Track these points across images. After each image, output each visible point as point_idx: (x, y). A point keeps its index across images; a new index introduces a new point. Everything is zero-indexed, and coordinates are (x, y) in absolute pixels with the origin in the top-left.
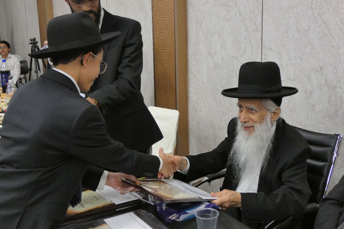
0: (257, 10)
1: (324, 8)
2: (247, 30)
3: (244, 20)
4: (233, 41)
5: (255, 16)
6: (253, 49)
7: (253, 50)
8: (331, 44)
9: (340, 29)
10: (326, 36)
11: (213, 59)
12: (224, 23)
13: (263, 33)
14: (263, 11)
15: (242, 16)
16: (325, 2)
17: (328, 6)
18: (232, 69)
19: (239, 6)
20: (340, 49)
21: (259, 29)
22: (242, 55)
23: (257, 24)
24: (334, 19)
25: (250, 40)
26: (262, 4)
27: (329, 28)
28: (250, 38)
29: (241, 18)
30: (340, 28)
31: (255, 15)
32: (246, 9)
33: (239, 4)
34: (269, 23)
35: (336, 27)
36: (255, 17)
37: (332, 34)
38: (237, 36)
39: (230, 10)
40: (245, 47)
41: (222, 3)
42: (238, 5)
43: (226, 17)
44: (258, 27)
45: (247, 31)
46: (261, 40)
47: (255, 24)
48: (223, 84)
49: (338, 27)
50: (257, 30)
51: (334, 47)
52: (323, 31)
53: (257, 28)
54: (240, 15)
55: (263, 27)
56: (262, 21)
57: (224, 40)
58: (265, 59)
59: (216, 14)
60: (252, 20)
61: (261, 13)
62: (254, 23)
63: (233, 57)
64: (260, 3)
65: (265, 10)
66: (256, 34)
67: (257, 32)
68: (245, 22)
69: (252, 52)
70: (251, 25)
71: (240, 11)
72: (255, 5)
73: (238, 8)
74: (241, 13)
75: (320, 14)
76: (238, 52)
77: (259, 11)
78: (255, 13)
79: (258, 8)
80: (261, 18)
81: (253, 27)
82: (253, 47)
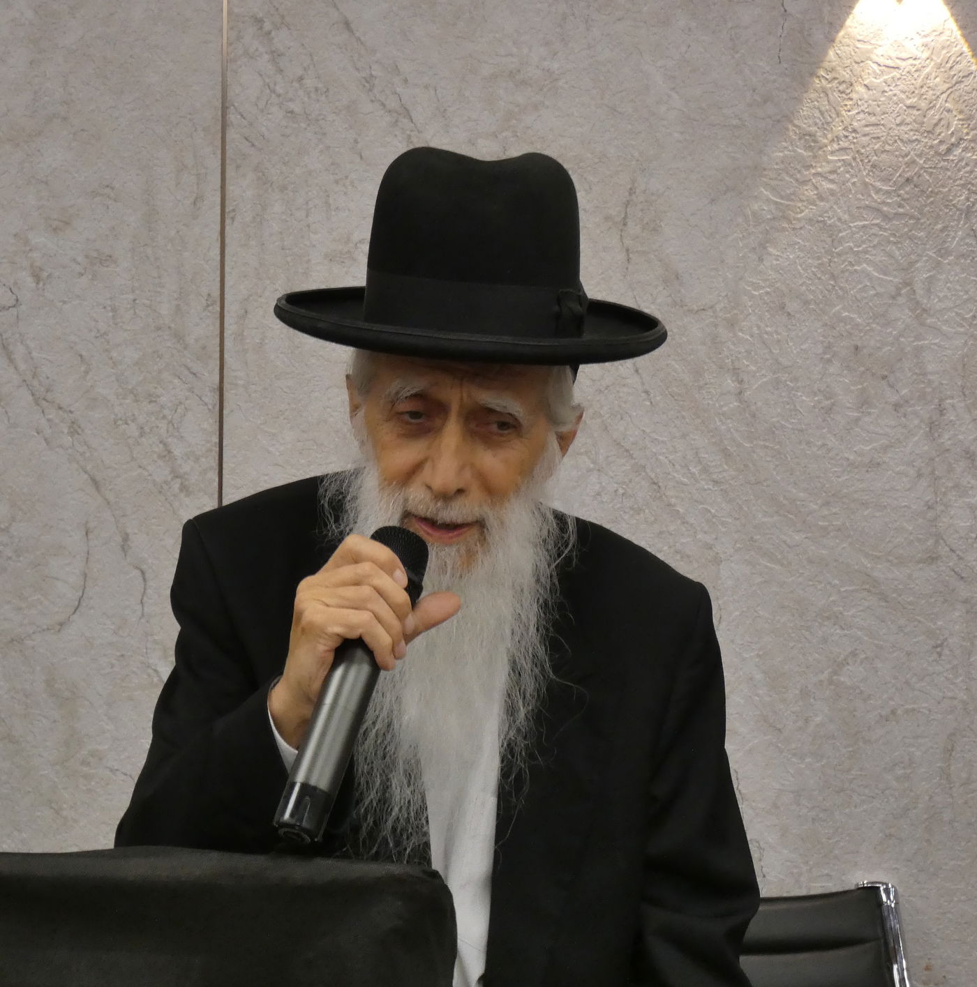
0: (176, 381)
1: (625, 390)
2: (96, 483)
3: (73, 433)
5: (166, 412)
6: (150, 583)
7: (149, 591)
8: (670, 547)
9: (716, 482)
10: (639, 511)
14: (226, 386)
15: (60, 408)
17: (643, 384)
19: (35, 354)
20: (721, 567)
21: (194, 479)
22: (61, 624)
23: (178, 451)
24: (683, 437)
25: (126, 538)
26: (217, 355)
27: (653, 475)
28: (129, 531)
29: (49, 420)
30: (714, 476)
31: (162, 407)
32: (87, 372)
33: (27, 347)
34: (271, 449)
35: (693, 470)
36: (164, 417)
37: (673, 501)
40: (85, 576)
42: (19, 351)
44: (185, 469)
47: (167, 455)
49: (705, 470)
50: (184, 488)
51: (688, 556)
52: (621, 491)
53: (178, 477)
54: (44, 403)
55: (224, 472)
56: (216, 439)
60: (137, 434)
61: (211, 399)
62: (159, 449)
64: (204, 348)
65: (241, 382)
66: (176, 504)
67: (182, 495)
68: (85, 443)
69: (142, 602)
70: (133, 459)
71: (35, 383)
72: (161, 357)
73: (22, 366)
74: (49, 396)
75: (601, 416)
76: (20, 609)
77: (191, 390)
78: (163, 400)
79: (186, 372)
80: (211, 425)
81: (150, 469)
82: (149, 576)
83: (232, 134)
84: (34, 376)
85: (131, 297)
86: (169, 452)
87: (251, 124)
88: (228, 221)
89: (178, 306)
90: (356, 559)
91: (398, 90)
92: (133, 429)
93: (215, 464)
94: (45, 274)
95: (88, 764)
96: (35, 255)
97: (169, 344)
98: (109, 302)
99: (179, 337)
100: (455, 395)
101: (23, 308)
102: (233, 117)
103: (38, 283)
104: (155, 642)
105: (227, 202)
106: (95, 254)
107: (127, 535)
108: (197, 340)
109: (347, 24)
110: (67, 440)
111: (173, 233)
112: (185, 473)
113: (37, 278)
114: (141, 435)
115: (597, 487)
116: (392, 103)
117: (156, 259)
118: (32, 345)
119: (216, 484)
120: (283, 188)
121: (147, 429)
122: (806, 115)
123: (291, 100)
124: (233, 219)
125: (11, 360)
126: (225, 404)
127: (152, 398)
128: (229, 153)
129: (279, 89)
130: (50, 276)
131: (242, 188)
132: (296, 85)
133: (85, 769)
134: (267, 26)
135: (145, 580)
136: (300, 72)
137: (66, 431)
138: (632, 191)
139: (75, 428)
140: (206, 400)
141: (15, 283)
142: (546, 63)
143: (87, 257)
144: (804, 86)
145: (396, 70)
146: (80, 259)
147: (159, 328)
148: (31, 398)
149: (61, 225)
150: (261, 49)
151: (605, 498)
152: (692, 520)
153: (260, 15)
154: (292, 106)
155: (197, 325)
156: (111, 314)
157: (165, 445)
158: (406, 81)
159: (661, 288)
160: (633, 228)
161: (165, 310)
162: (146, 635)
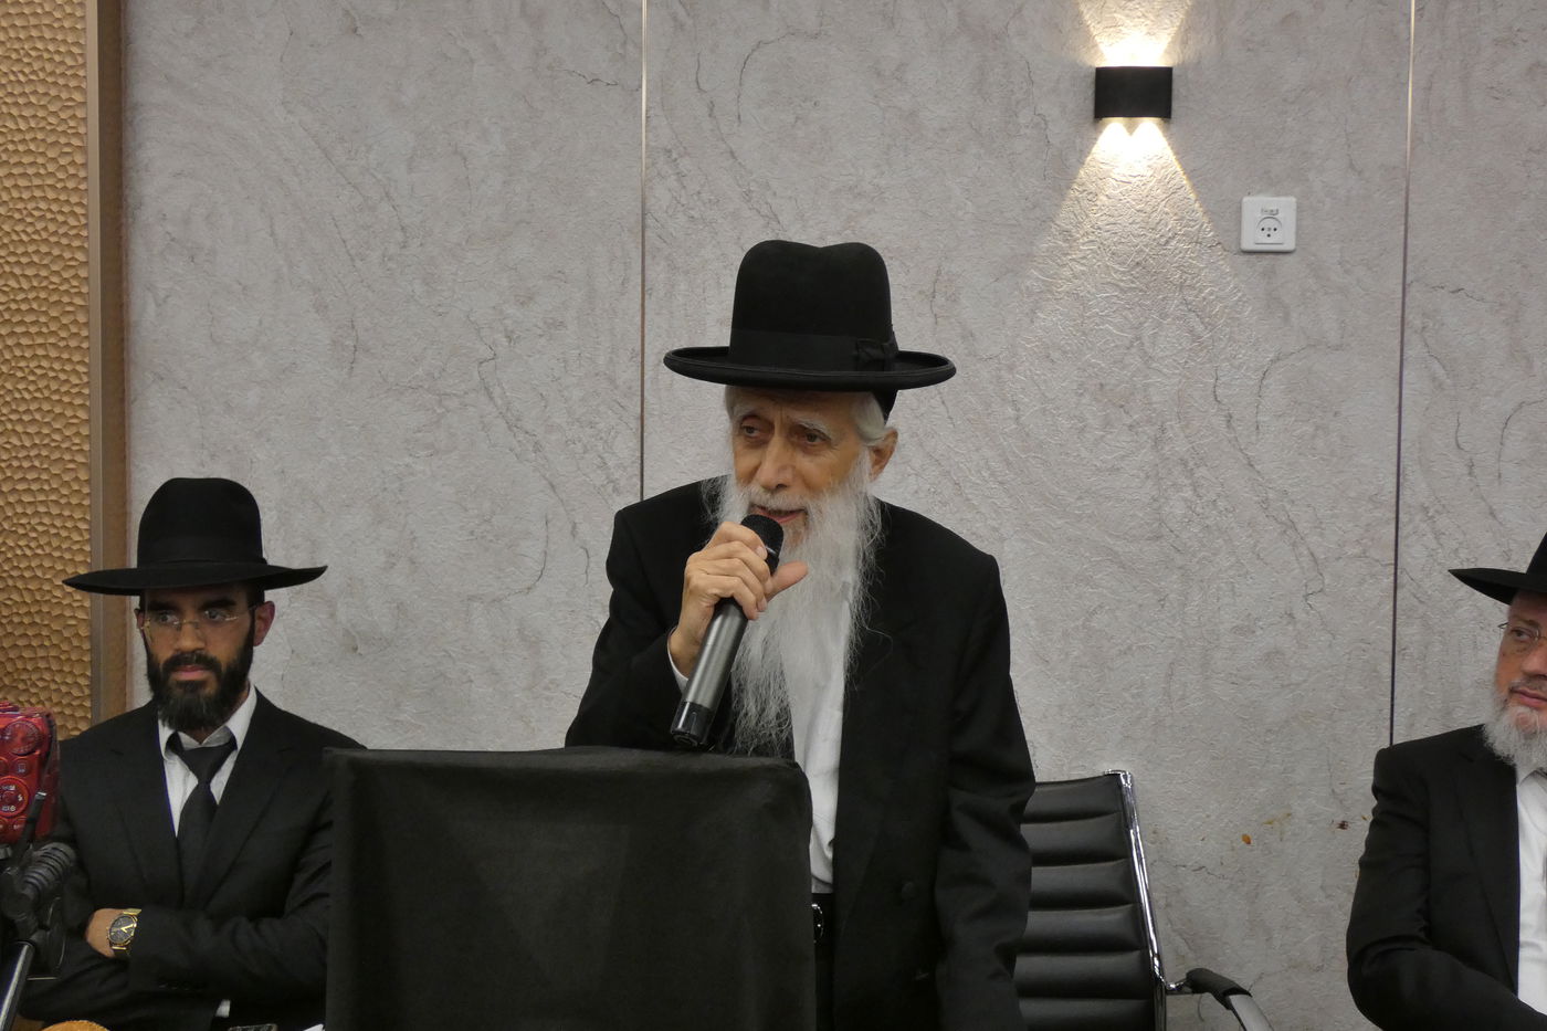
0: (610, 412)
1: (935, 416)
2: (552, 486)
3: (536, 451)
4: (472, 533)
5: (603, 435)
6: (591, 559)
7: (592, 565)
8: (969, 529)
9: (1001, 483)
10: (945, 504)
11: (332, 615)
12: (408, 460)
14: (646, 415)
15: (527, 432)
16: (938, 398)
17: (948, 412)
18: (463, 647)
19: (508, 393)
20: (1006, 543)
21: (623, 483)
22: (529, 589)
23: (611, 463)
24: (977, 450)
25: (574, 526)
26: (639, 393)
27: (956, 478)
28: (577, 521)
29: (519, 441)
30: (1000, 479)
31: (600, 431)
32: (546, 407)
33: (503, 388)
34: (678, 461)
35: (984, 474)
36: (601, 438)
37: (970, 496)
38: (493, 512)
39: (448, 411)
40: (546, 553)
41: (391, 380)
42: (497, 391)
43: (419, 435)
44: (617, 476)
45: (554, 491)
47: (603, 465)
48: (402, 717)
49: (992, 474)
50: (615, 490)
51: (982, 535)
52: (933, 490)
53: (612, 482)
54: (515, 429)
55: (645, 476)
56: (638, 454)
57: (412, 533)
59: (350, 422)
60: (581, 451)
61: (635, 424)
62: (597, 461)
63: (471, 598)
64: (630, 388)
65: (656, 413)
66: (610, 502)
67: (614, 495)
68: (545, 457)
69: (586, 572)
70: (579, 469)
71: (509, 415)
72: (598, 395)
73: (499, 402)
74: (519, 424)
75: (917, 435)
76: (499, 578)
77: (620, 418)
78: (601, 426)
79: (617, 406)
80: (635, 443)
81: (591, 476)
82: (591, 553)
83: (648, 233)
84: (508, 409)
85: (578, 352)
86: (605, 464)
87: (663, 226)
88: (647, 296)
89: (611, 358)
90: (729, 539)
91: (769, 201)
92: (579, 447)
93: (638, 472)
94: (515, 336)
95: (549, 689)
96: (508, 322)
97: (604, 385)
98: (561, 356)
99: (612, 381)
100: (778, 415)
101: (500, 360)
102: (650, 221)
103: (510, 342)
104: (596, 601)
105: (646, 283)
106: (551, 321)
107: (575, 524)
108: (624, 383)
109: (732, 153)
110: (532, 455)
111: (607, 306)
112: (617, 479)
113: (509, 338)
114: (584, 453)
115: (915, 487)
116: (765, 210)
117: (595, 324)
118: (506, 387)
119: (639, 487)
120: (687, 272)
121: (589, 447)
122: (1064, 218)
123: (692, 209)
124: (650, 294)
125: (491, 398)
126: (645, 428)
127: (592, 425)
128: (647, 248)
129: (683, 201)
130: (519, 337)
131: (657, 273)
132: (696, 198)
133: (547, 693)
134: (674, 155)
135: (588, 557)
136: (698, 189)
137: (531, 449)
138: (938, 273)
139: (537, 448)
140: (632, 426)
141: (493, 343)
142: (875, 181)
143: (545, 323)
144: (1063, 197)
145: (768, 186)
146: (541, 324)
147: (597, 375)
148: (506, 425)
149: (525, 300)
150: (670, 172)
151: (922, 495)
152: (983, 510)
153: (669, 147)
154: (692, 213)
155: (625, 371)
156: (563, 365)
157: (602, 458)
158: (775, 194)
159: (960, 342)
160: (940, 300)
161: (601, 361)
162: (590, 596)
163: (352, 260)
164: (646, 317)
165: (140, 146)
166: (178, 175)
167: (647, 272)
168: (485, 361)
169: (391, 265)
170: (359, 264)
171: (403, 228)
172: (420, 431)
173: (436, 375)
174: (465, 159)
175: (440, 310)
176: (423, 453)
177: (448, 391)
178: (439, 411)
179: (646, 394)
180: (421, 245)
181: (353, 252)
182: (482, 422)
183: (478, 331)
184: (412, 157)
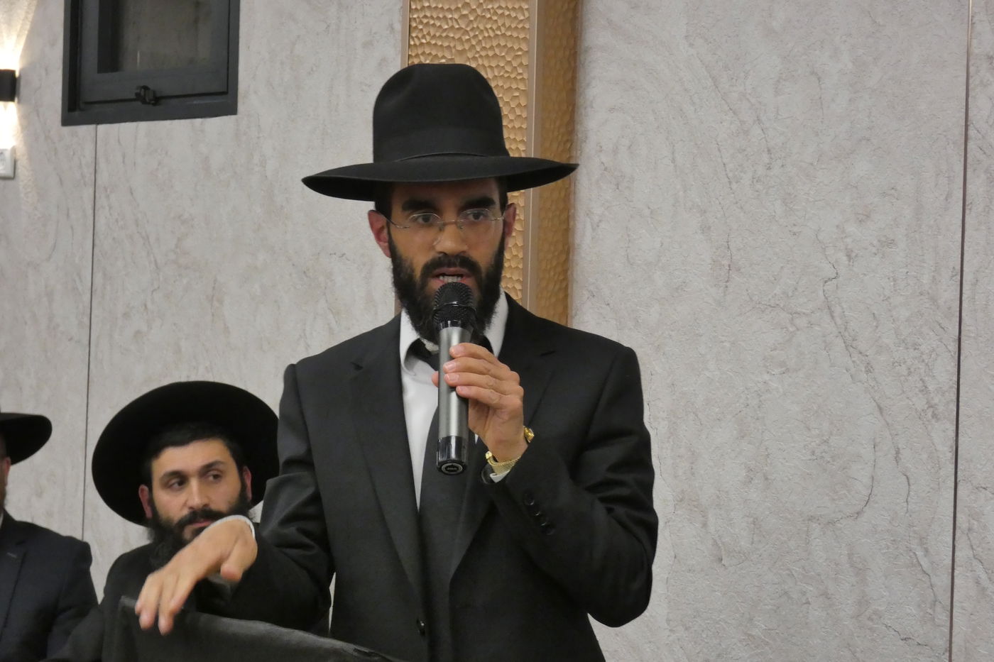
0: (931, 333)
2: (880, 409)
3: (868, 371)
4: (813, 453)
5: (924, 357)
6: (912, 487)
7: (912, 493)
11: (705, 525)
12: (766, 377)
13: (960, 426)
14: (963, 338)
15: (861, 353)
18: (803, 568)
19: (846, 313)
21: (941, 408)
22: (858, 513)
23: (931, 388)
25: (898, 452)
26: (958, 314)
28: (900, 446)
29: (854, 362)
31: (922, 353)
32: (877, 327)
33: (842, 308)
36: (923, 361)
38: (831, 434)
39: (798, 330)
40: (873, 478)
41: (755, 298)
42: (837, 311)
43: (775, 353)
44: (936, 400)
45: (881, 413)
46: (951, 455)
47: (924, 390)
48: (755, 632)
50: (934, 416)
53: (931, 407)
54: (851, 349)
55: (961, 404)
56: (955, 379)
57: (766, 449)
58: (970, 530)
59: (723, 339)
60: (905, 373)
61: (953, 347)
62: (920, 385)
63: (811, 519)
64: (949, 308)
65: (972, 335)
66: (930, 427)
67: (933, 421)
68: (875, 379)
69: (907, 502)
70: (903, 392)
71: (846, 334)
72: (922, 315)
73: (839, 321)
74: (854, 344)
76: (834, 500)
77: (940, 340)
78: (923, 348)
79: (938, 327)
80: (952, 367)
81: (914, 400)
82: (911, 481)
83: (971, 145)
84: (846, 329)
85: (905, 270)
86: (926, 387)
87: (983, 137)
88: (967, 212)
89: (934, 277)
92: (903, 370)
93: (954, 398)
94: (853, 255)
95: (872, 620)
96: (849, 240)
97: (927, 305)
98: (892, 274)
99: (934, 300)
101: (841, 279)
102: (972, 132)
103: (849, 261)
104: (915, 532)
105: (967, 197)
106: (884, 239)
107: (899, 449)
108: (945, 302)
110: (864, 376)
111: (932, 222)
112: (936, 405)
113: (849, 257)
114: (909, 374)
117: (922, 241)
118: (845, 306)
119: (955, 413)
121: (912, 370)
124: (970, 209)
125: (833, 317)
126: (962, 351)
127: (916, 347)
128: (969, 161)
130: (856, 256)
131: (977, 186)
133: (870, 623)
135: (909, 484)
137: (863, 369)
139: (869, 369)
140: (950, 348)
141: (836, 261)
143: (879, 241)
146: (875, 242)
147: (921, 294)
148: (843, 345)
149: (864, 218)
155: (945, 291)
156: (892, 283)
157: (923, 382)
161: (926, 279)
162: (910, 526)
163: (730, 183)
164: (967, 233)
165: (588, 85)
166: (612, 110)
167: (969, 186)
168: (830, 279)
169: (759, 186)
170: (734, 186)
171: (769, 151)
172: (775, 349)
173: (790, 294)
174: (819, 79)
175: (796, 229)
176: (777, 371)
177: (799, 310)
178: (791, 329)
179: (963, 314)
180: (783, 166)
181: (730, 175)
182: (825, 342)
183: (824, 250)
184: (778, 81)
